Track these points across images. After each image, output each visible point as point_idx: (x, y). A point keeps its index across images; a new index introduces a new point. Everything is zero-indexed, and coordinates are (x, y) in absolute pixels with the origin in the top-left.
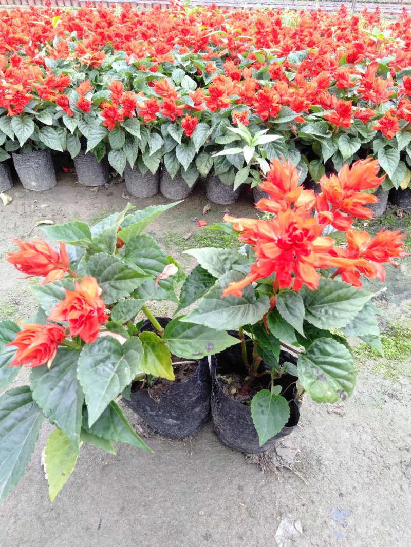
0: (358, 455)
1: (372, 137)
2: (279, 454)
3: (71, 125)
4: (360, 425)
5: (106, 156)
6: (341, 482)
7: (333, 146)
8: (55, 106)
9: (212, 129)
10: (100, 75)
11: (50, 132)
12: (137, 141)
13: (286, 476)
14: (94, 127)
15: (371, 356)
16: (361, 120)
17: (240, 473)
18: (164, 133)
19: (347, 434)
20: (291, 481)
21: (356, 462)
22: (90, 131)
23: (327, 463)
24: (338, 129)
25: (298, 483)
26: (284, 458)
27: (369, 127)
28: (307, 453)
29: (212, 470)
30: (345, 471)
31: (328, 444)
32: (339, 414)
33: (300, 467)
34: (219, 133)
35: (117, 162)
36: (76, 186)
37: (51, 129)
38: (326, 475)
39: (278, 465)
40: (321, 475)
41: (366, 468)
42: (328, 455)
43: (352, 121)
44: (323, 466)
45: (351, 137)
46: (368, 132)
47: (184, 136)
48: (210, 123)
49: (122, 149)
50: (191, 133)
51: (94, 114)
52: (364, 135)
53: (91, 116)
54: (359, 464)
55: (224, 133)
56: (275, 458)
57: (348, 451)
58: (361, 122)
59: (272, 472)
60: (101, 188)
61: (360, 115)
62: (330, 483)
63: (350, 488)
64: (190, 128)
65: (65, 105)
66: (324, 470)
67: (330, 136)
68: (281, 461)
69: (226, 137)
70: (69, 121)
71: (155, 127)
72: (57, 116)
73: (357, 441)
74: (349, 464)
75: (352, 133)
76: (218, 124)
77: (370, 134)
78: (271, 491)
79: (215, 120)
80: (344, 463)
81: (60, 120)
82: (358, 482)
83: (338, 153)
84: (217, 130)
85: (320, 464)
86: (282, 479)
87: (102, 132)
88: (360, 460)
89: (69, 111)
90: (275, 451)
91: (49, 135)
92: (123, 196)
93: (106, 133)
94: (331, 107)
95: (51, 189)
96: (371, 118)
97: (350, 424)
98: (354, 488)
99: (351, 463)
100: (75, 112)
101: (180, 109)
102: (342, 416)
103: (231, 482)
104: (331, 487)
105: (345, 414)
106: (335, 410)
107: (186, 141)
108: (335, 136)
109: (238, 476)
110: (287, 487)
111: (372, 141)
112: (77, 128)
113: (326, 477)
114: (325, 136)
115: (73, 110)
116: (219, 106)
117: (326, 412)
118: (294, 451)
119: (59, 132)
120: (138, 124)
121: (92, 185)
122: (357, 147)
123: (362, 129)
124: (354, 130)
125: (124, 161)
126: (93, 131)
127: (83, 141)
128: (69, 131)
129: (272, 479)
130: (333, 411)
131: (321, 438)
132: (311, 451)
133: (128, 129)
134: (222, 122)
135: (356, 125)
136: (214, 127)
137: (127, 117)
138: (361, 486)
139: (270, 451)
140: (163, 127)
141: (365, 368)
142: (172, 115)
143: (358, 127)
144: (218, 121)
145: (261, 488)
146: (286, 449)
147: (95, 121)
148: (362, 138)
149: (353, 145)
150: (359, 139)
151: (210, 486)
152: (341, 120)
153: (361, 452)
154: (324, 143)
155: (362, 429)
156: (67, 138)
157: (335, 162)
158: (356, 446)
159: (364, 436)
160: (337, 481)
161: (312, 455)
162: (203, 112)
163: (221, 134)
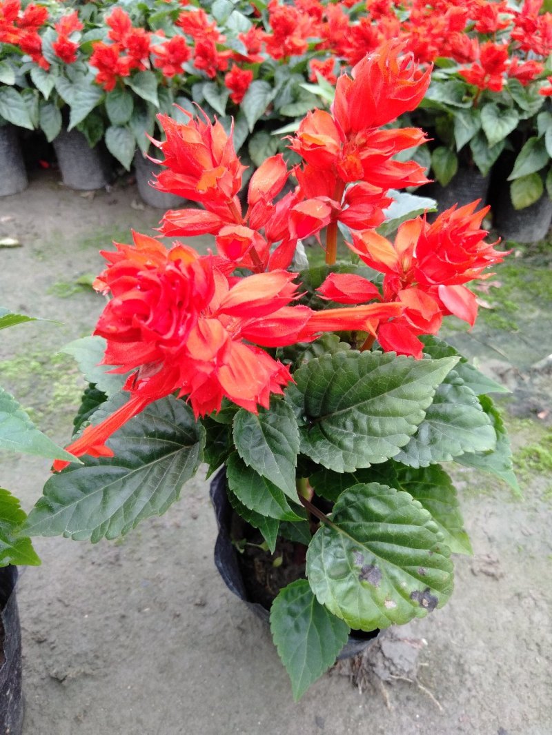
0: (529, 652)
1: (536, 109)
2: (387, 655)
3: (44, 85)
4: (530, 595)
5: (103, 138)
6: (501, 708)
7: (473, 122)
8: (21, 56)
9: (275, 91)
10: (99, 12)
11: (12, 96)
12: (152, 111)
13: (402, 696)
14: (82, 86)
15: (540, 470)
16: (518, 81)
17: (318, 692)
18: (197, 99)
19: (507, 614)
20: (411, 705)
21: (526, 667)
22: (75, 93)
23: (474, 669)
24: (481, 95)
25: (424, 711)
26: (396, 661)
27: (531, 91)
28: (439, 652)
29: (267, 687)
30: (506, 685)
31: (475, 633)
32: (493, 575)
33: (427, 678)
34: (286, 98)
35: (120, 147)
36: (60, 188)
37: (13, 92)
38: (474, 693)
39: (385, 675)
40: (465, 694)
41: (543, 678)
42: (476, 654)
43: (505, 82)
44: (467, 676)
45: (502, 109)
46: (530, 100)
47: (229, 103)
48: (272, 82)
49: (128, 123)
50: (240, 98)
51: (83, 66)
52: (523, 105)
53: (78, 70)
54: (531, 669)
55: (296, 98)
56: (380, 664)
57: (511, 646)
58: (518, 83)
59: (376, 690)
60: (99, 193)
61: (519, 72)
62: (482, 709)
63: (518, 718)
64: (240, 89)
65: (36, 52)
66: (469, 684)
67: (468, 105)
68: (393, 668)
69: (299, 105)
70: (42, 77)
71: (183, 89)
72: (22, 71)
73: (525, 626)
74: (513, 672)
75: (503, 103)
76: (285, 83)
77: (532, 104)
78: (376, 727)
79: (280, 76)
80: (505, 668)
81: (28, 77)
82: (530, 706)
83: (481, 134)
84: (284, 94)
85: (463, 672)
86: (396, 703)
87: (94, 95)
88: (533, 662)
89: (41, 61)
90: (380, 648)
91: (10, 100)
92: (134, 205)
93: (100, 96)
94: (469, 60)
95: (18, 193)
96: (535, 77)
97: (512, 594)
98: (525, 718)
99: (517, 669)
100: (52, 62)
101: (224, 58)
102: (497, 580)
103: (302, 710)
104: (484, 717)
105: (502, 576)
106: (485, 568)
107: (234, 110)
108: (477, 107)
109: (315, 697)
110: (405, 718)
111: (536, 115)
112: (54, 91)
113: (474, 697)
114: (460, 105)
115: (48, 59)
116: (288, 52)
117: (469, 573)
118: (415, 645)
119: (26, 97)
120: (154, 83)
121: (84, 187)
122: (511, 124)
123: (520, 95)
124: (507, 97)
125: (132, 145)
126: (81, 94)
127: (65, 111)
128: (41, 94)
129: (375, 703)
130: (481, 571)
131: (462, 622)
132: (446, 647)
133: (137, 90)
134: (292, 81)
135: (511, 88)
136: (279, 86)
137: (135, 69)
138: (536, 714)
139: (372, 650)
140: (195, 89)
141: (530, 490)
142: (211, 68)
143: (513, 92)
144: (285, 78)
145: (357, 721)
146: (399, 644)
147: (84, 78)
148: (521, 111)
149: (506, 120)
150: (516, 112)
151: (262, 718)
152: (487, 79)
153: (533, 647)
154: (460, 117)
155: (532, 602)
156: (40, 106)
157: (475, 149)
158: (524, 636)
159: (537, 617)
160: (494, 706)
161: (447, 654)
162: (262, 65)
163: (290, 99)
